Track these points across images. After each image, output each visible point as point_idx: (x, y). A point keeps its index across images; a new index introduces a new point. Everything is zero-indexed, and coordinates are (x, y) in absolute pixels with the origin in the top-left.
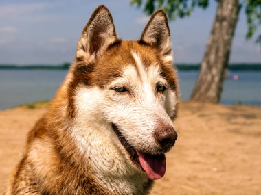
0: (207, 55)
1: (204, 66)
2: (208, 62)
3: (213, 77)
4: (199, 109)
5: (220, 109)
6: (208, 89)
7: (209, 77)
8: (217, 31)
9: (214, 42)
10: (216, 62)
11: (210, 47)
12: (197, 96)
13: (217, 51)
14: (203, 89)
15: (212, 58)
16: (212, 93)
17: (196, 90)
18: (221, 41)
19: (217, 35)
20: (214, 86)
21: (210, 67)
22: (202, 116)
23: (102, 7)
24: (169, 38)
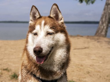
0: (102, 18)
1: (101, 22)
2: (102, 21)
3: (104, 27)
4: (98, 39)
5: (106, 39)
6: (102, 32)
7: (102, 27)
8: (106, 9)
9: (104, 13)
10: (105, 21)
11: (103, 15)
12: (98, 34)
13: (106, 17)
14: (100, 32)
15: (104, 19)
16: (103, 33)
17: (97, 32)
18: (107, 13)
19: (106, 10)
20: (104, 31)
21: (103, 23)
22: (98, 42)
23: (33, 6)
24: (60, 13)
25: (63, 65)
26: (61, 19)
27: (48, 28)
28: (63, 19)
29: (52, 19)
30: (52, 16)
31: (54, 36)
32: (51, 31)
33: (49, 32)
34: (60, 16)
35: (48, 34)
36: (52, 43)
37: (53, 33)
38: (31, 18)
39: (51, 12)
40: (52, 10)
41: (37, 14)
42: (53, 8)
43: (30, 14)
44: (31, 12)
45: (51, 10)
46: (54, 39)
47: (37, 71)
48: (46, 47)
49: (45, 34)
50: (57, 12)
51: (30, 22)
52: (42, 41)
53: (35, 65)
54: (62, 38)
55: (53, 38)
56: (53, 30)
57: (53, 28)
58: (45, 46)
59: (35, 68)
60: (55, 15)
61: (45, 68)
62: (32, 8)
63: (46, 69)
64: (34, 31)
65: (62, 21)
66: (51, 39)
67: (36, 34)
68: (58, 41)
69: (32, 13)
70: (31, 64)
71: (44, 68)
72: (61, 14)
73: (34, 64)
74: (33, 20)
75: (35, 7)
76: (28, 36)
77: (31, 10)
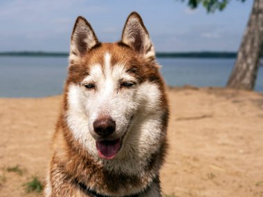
0: (243, 45)
1: (240, 55)
2: (244, 52)
3: (248, 66)
4: (233, 95)
5: (253, 95)
6: (243, 77)
7: (244, 66)
8: (254, 23)
9: (250, 33)
10: (251, 52)
11: (246, 38)
12: (233, 83)
13: (253, 42)
14: (238, 77)
15: (248, 48)
16: (247, 81)
17: (232, 78)
18: (256, 32)
19: (253, 26)
20: (248, 74)
21: (245, 57)
22: (235, 102)
23: (80, 18)
24: (146, 36)
25: (152, 160)
26: (149, 50)
27: (120, 72)
28: (152, 48)
29: (127, 50)
30: (126, 41)
31: (136, 91)
32: (129, 78)
33: (124, 81)
34: (147, 42)
35: (123, 85)
36: (132, 107)
37: (135, 83)
38: (73, 47)
39: (126, 32)
40: (127, 28)
41: (90, 37)
42: (129, 23)
43: (72, 38)
44: (74, 32)
45: (125, 28)
46: (136, 96)
47: (91, 176)
48: (123, 117)
49: (116, 87)
50: (139, 32)
51: (72, 57)
52: (112, 102)
53: (85, 161)
54: (154, 94)
55: (135, 94)
56: (134, 75)
57: (134, 72)
58: (120, 115)
59: (84, 168)
60: (133, 40)
61: (111, 169)
62: (77, 21)
63: (113, 170)
64: (87, 80)
65: (151, 53)
66: (129, 98)
67: (91, 86)
68: (144, 102)
69: (75, 34)
70: (75, 160)
71: (107, 168)
72: (149, 37)
73: (84, 159)
74: (78, 52)
75: (85, 21)
76: (67, 91)
77: (74, 29)
